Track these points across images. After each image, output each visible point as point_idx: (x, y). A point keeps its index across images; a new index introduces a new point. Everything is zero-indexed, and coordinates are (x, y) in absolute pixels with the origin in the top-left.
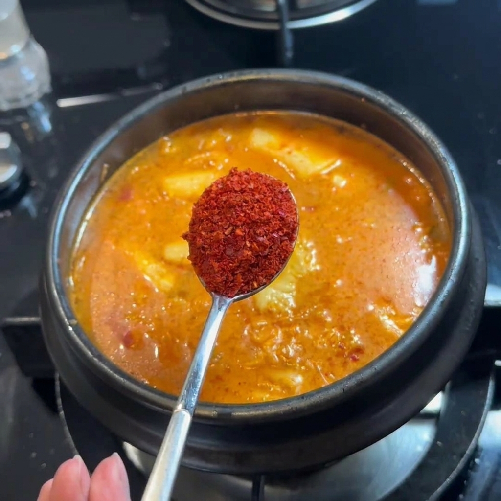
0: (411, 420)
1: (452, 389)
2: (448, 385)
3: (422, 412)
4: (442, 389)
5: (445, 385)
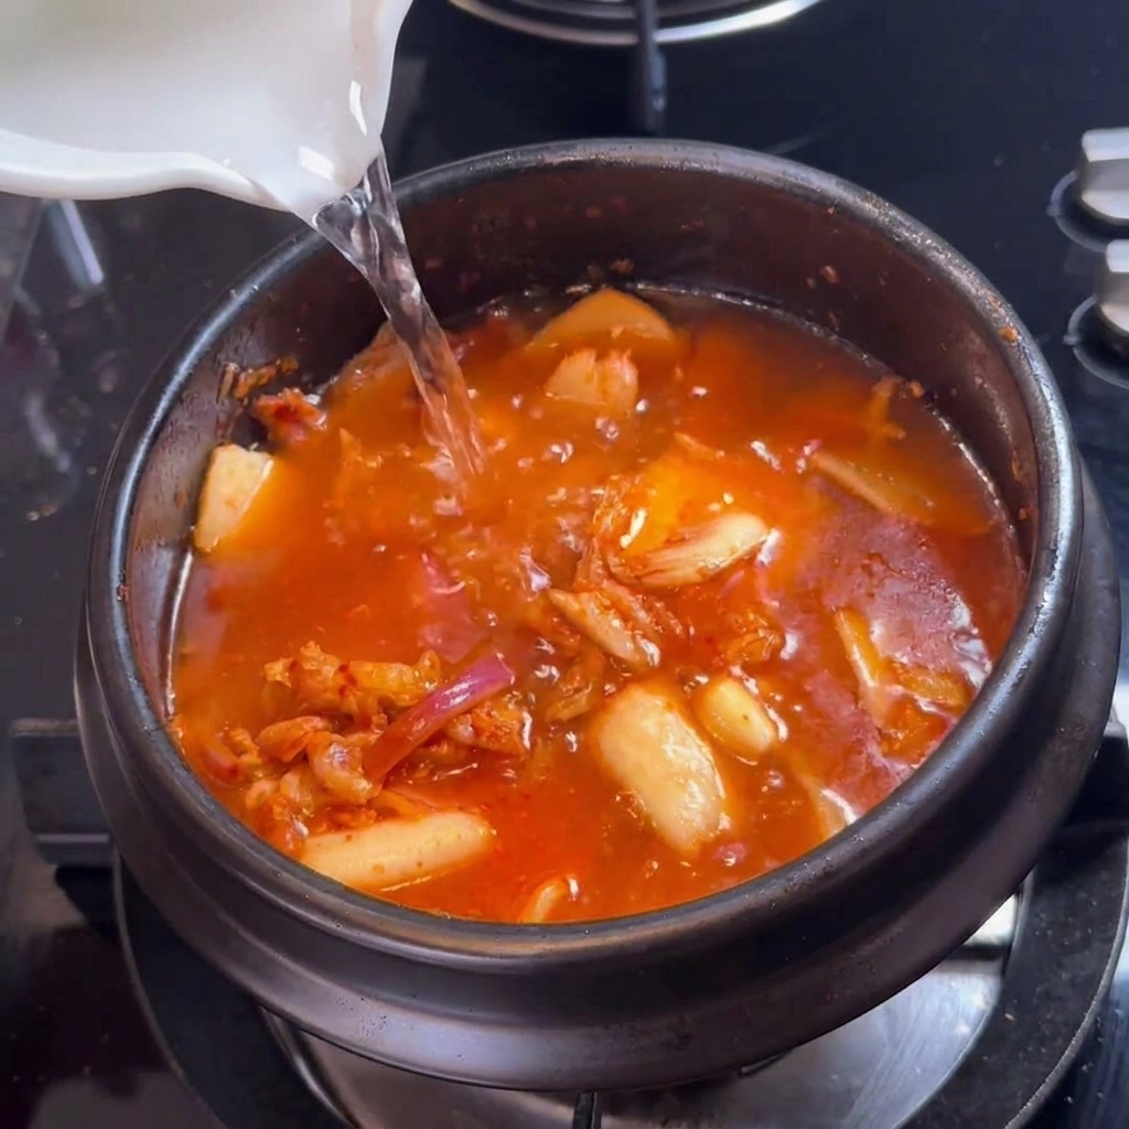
0: (944, 964)
1: (1038, 889)
2: (1029, 880)
3: (970, 941)
4: (1015, 889)
5: (1023, 879)
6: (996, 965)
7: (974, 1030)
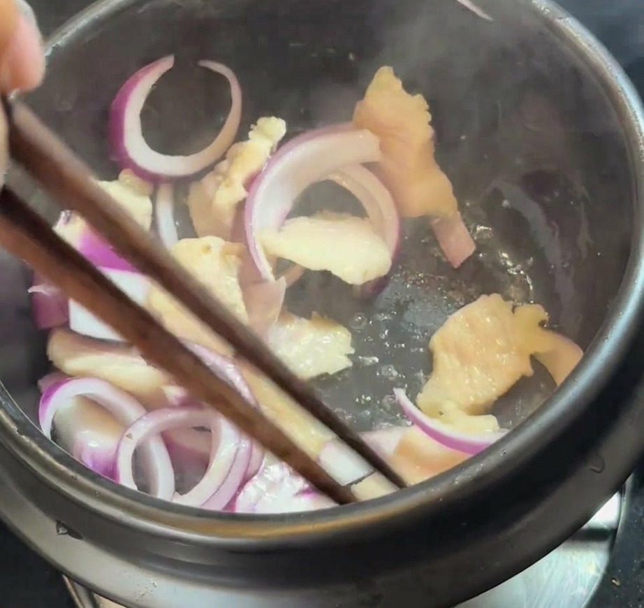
2: (629, 481)
3: (585, 526)
4: (619, 488)
5: (626, 480)
6: (605, 545)
7: (589, 591)
